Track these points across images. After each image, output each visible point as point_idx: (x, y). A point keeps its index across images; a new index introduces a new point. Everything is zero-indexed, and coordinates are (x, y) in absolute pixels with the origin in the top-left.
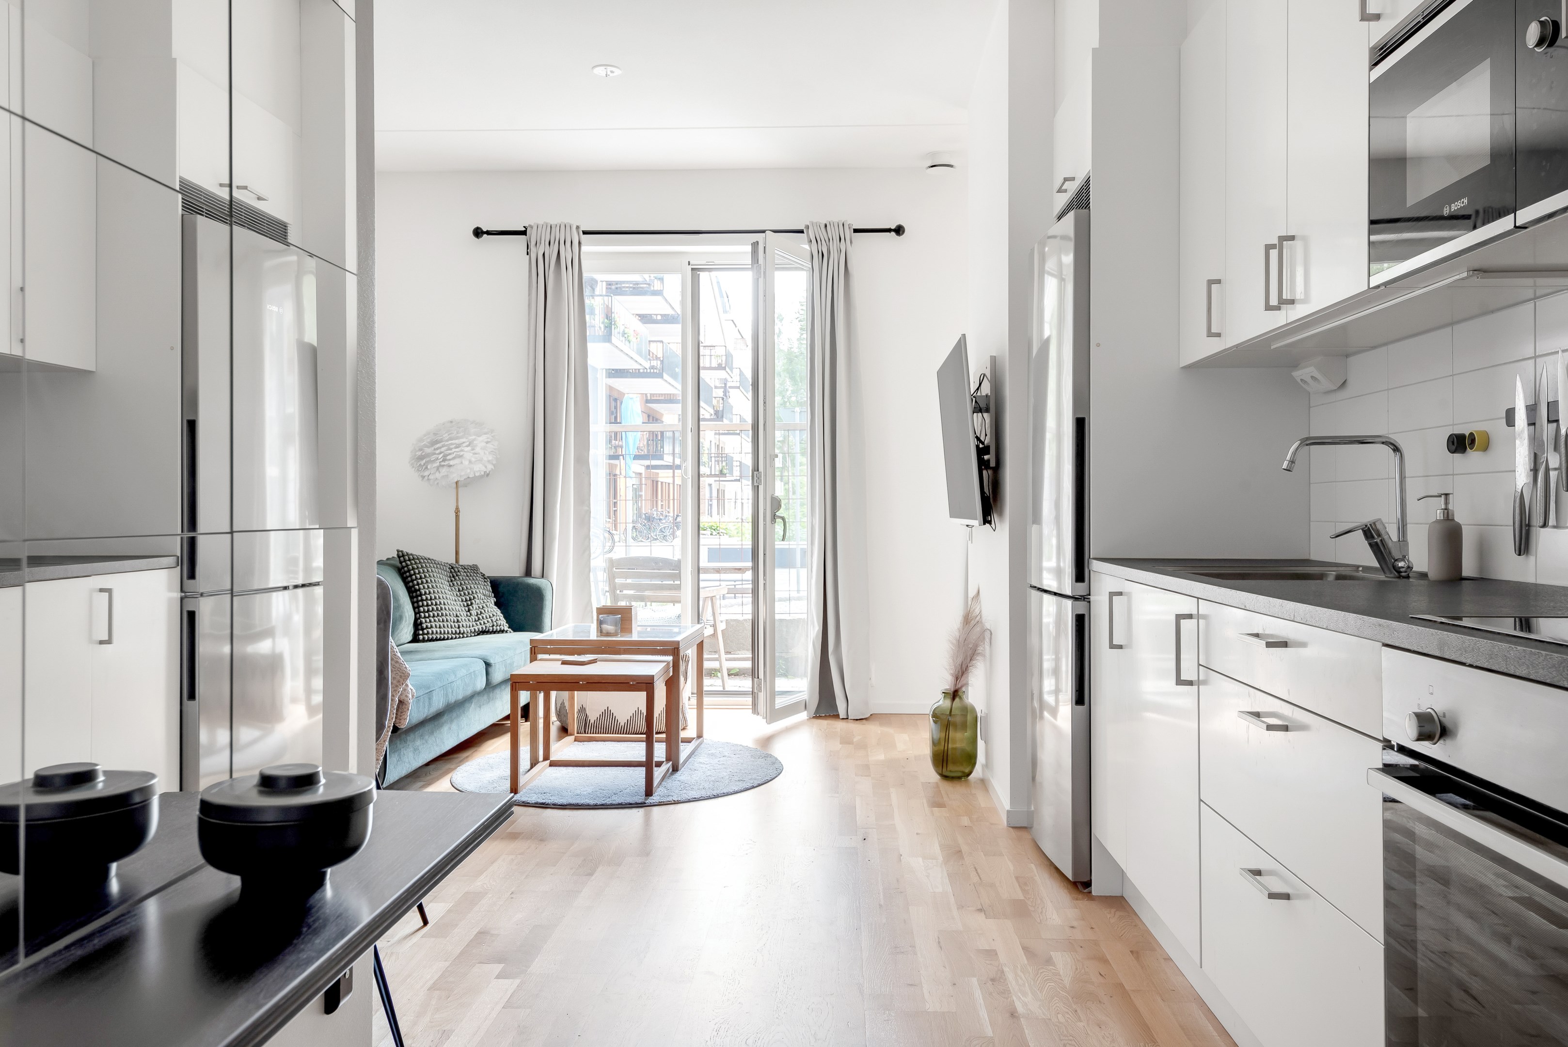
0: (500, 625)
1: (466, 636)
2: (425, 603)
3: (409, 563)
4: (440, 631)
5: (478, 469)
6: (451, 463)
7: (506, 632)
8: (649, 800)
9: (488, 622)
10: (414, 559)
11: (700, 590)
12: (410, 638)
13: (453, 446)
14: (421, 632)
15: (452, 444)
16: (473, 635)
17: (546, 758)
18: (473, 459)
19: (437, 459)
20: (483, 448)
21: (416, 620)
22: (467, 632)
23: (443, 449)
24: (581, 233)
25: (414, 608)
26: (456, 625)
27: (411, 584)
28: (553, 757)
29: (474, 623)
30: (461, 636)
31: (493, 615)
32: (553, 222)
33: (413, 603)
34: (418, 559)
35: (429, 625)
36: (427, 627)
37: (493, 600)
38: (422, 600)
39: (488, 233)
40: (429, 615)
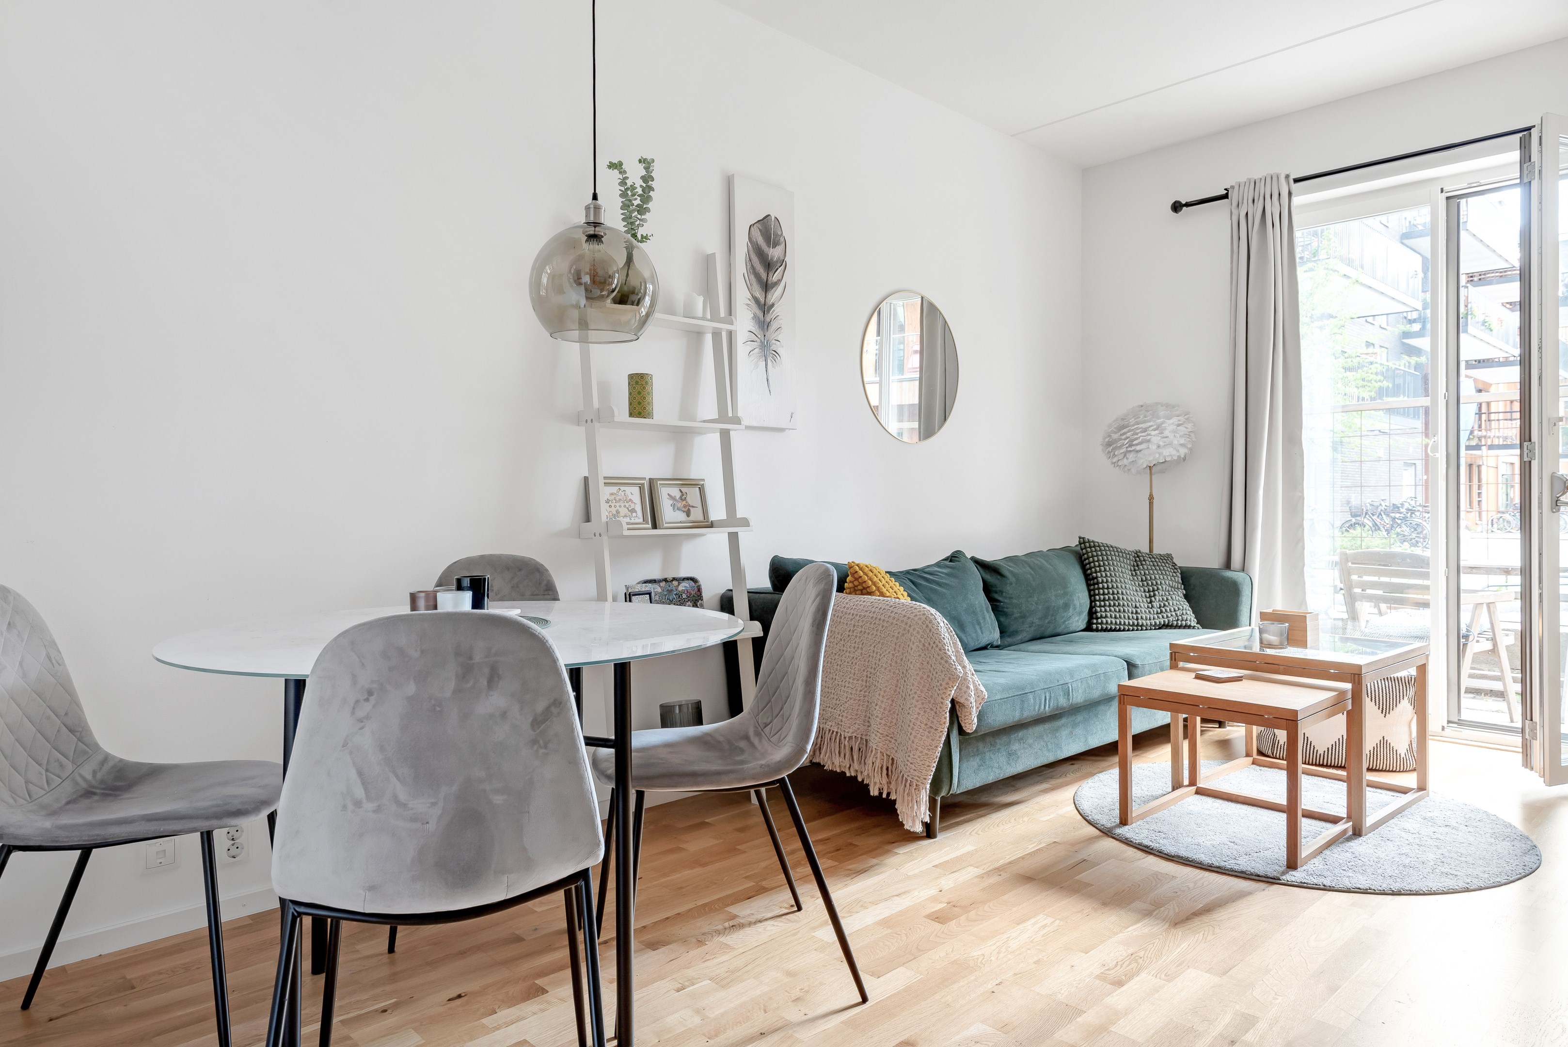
0: (1186, 620)
1: (1144, 628)
2: (1101, 591)
3: (1089, 550)
4: (1116, 621)
5: (1168, 454)
6: (1138, 448)
7: (1194, 627)
8: (1287, 875)
9: (1172, 615)
10: (1094, 546)
11: (1462, 594)
12: (1083, 626)
13: (1139, 431)
14: (1095, 621)
15: (1137, 428)
16: (1154, 628)
17: (1192, 783)
18: (1161, 444)
19: (1123, 445)
20: (1174, 432)
21: (1091, 608)
22: (1147, 625)
23: (1129, 434)
24: (1292, 182)
25: (1090, 596)
26: (1135, 616)
27: (1089, 571)
28: (1201, 784)
29: (1156, 616)
30: (1140, 628)
31: (1179, 609)
32: (1256, 176)
33: (1089, 591)
34: (1099, 546)
35: (1104, 614)
36: (1101, 617)
37: (1181, 593)
38: (1099, 589)
39: (1188, 205)
40: (1105, 603)
